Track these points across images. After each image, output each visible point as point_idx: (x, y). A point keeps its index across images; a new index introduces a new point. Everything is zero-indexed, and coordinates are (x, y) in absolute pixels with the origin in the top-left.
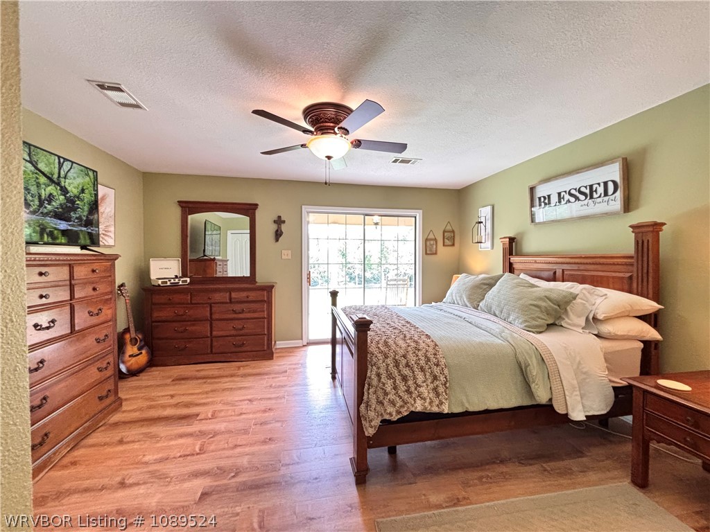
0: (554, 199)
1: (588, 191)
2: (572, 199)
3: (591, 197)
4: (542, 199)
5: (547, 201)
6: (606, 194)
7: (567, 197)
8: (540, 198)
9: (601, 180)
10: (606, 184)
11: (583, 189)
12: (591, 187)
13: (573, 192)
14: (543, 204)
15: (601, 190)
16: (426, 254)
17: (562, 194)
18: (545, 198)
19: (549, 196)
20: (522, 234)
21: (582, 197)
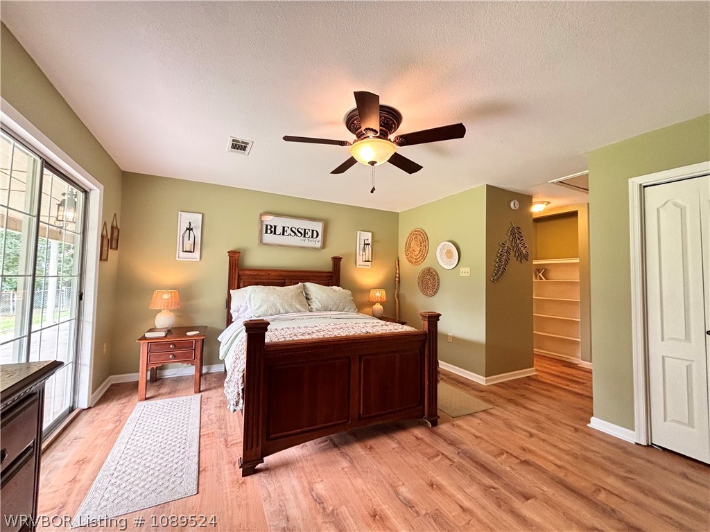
0: (279, 230)
1: (303, 232)
2: (293, 234)
3: (305, 236)
4: (269, 227)
5: (273, 229)
6: (312, 237)
7: (289, 231)
8: (267, 226)
9: (311, 229)
10: (313, 231)
11: (300, 230)
12: (305, 230)
13: (293, 229)
14: (269, 231)
15: (310, 234)
16: (101, 260)
17: (285, 229)
18: (271, 227)
19: (275, 227)
20: (245, 250)
21: (299, 235)
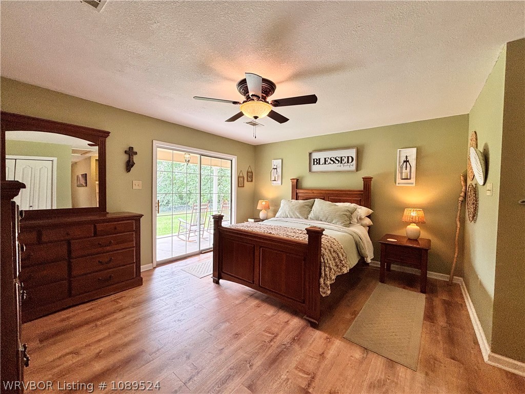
0: (322, 161)
1: (340, 160)
2: (332, 162)
3: (341, 163)
4: (315, 160)
5: (318, 161)
6: (348, 162)
7: (329, 161)
8: (314, 159)
9: (346, 156)
10: (348, 157)
11: (337, 158)
12: (341, 158)
13: (332, 159)
14: (316, 163)
15: (346, 160)
16: (239, 186)
17: (327, 159)
18: (317, 160)
19: (319, 159)
20: (302, 178)
21: (337, 162)
